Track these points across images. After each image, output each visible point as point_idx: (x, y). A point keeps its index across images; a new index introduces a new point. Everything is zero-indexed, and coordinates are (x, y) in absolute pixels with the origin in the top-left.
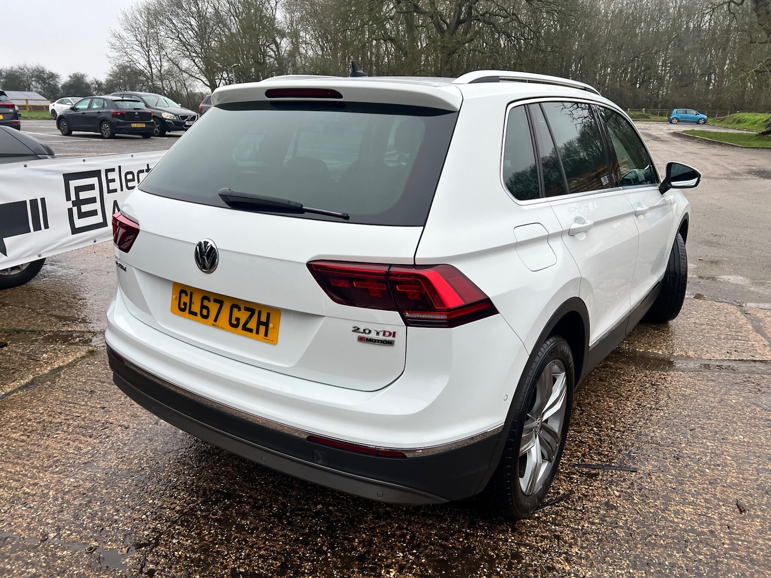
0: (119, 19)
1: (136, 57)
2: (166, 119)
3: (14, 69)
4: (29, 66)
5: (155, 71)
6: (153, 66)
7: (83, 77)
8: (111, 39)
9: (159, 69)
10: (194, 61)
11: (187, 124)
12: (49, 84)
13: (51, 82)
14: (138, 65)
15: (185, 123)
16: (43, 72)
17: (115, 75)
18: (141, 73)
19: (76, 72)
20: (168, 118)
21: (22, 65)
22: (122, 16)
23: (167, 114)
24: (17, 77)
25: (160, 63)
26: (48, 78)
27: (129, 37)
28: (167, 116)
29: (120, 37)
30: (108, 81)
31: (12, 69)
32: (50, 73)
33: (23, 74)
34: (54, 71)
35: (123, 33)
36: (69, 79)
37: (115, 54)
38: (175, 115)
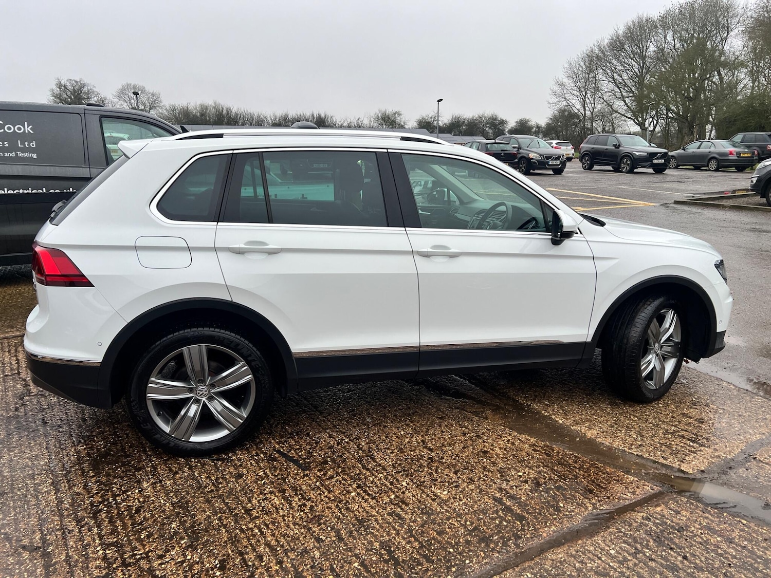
0: (564, 68)
1: (573, 101)
2: (532, 159)
3: (475, 118)
4: (486, 115)
5: (588, 113)
6: (587, 108)
7: (528, 121)
8: (554, 87)
9: (592, 111)
10: (625, 102)
11: (550, 164)
12: (499, 129)
13: (501, 128)
14: (574, 108)
15: (548, 162)
16: (496, 119)
17: (555, 119)
18: (576, 116)
19: (523, 118)
20: (534, 158)
21: (481, 113)
22: (567, 66)
23: (533, 154)
24: (476, 125)
25: (593, 105)
26: (499, 124)
27: (569, 83)
28: (533, 156)
29: (562, 85)
30: (548, 125)
31: (473, 118)
32: (501, 119)
33: (481, 122)
34: (504, 118)
35: (565, 80)
36: (515, 124)
37: (555, 100)
38: (541, 155)
